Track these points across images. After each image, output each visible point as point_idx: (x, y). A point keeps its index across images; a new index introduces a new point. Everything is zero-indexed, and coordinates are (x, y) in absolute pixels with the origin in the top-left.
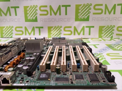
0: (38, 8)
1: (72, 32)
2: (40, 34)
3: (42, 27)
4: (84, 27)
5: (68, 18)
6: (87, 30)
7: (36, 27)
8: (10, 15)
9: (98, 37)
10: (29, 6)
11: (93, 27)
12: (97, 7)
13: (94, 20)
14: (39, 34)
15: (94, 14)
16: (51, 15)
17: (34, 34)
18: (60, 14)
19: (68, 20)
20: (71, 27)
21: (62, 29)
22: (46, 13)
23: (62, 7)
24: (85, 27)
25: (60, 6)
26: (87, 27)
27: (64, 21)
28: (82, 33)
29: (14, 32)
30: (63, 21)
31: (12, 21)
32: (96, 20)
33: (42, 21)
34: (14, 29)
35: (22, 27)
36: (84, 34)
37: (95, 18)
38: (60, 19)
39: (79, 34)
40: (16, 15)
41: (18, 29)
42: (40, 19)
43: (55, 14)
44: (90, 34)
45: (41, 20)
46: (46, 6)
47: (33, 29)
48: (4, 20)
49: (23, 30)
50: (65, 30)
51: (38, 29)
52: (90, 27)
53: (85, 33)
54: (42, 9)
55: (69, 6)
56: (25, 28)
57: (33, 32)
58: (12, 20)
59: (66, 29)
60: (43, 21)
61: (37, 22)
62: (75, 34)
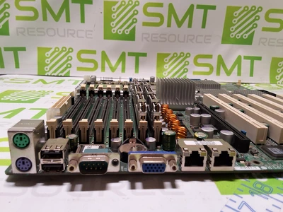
0: (140, 8)
1: (212, 68)
2: (137, 71)
3: (145, 55)
4: (240, 57)
5: (206, 36)
6: (246, 64)
7: (130, 54)
8: (68, 20)
9: (269, 82)
10: (118, 2)
11: (259, 58)
12: (272, 16)
13: (263, 43)
14: (134, 70)
15: (264, 29)
16: (169, 25)
17: (123, 70)
18: (190, 26)
19: (207, 41)
20: (210, 57)
21: (191, 60)
22: (157, 20)
23: (197, 8)
24: (243, 58)
25: (192, 6)
26: (246, 58)
27: (197, 42)
28: (236, 70)
29: (75, 62)
30: (194, 41)
31: (72, 35)
32: (266, 44)
33: (146, 38)
34: (74, 55)
35: (94, 52)
36: (239, 74)
37: (266, 39)
38: (188, 35)
39: (229, 73)
40: (83, 21)
41: (84, 56)
42: (143, 34)
43: (180, 24)
44: (251, 75)
45: (145, 36)
46: (161, 5)
47: (122, 58)
48: (51, 32)
49: (98, 58)
50: (197, 64)
51: (134, 57)
52: (252, 59)
53: (242, 72)
54: (150, 10)
55: (214, 8)
56: (104, 54)
57: (120, 66)
58: (72, 32)
59: (200, 61)
60: (149, 39)
61: (134, 40)
62: (218, 73)
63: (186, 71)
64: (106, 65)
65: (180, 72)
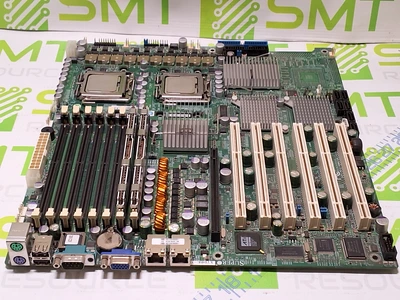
1: (300, 16)
2: (165, 20)
14: (161, 19)
17: (141, 19)
28: (343, 20)
36: (348, 28)
39: (330, 25)
44: (372, 27)
53: (354, 23)
57: (135, 10)
62: (312, 25)
63: (254, 20)
64: (110, 9)
65: (243, 23)
